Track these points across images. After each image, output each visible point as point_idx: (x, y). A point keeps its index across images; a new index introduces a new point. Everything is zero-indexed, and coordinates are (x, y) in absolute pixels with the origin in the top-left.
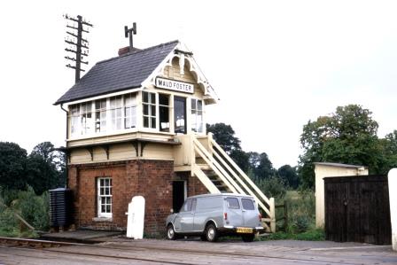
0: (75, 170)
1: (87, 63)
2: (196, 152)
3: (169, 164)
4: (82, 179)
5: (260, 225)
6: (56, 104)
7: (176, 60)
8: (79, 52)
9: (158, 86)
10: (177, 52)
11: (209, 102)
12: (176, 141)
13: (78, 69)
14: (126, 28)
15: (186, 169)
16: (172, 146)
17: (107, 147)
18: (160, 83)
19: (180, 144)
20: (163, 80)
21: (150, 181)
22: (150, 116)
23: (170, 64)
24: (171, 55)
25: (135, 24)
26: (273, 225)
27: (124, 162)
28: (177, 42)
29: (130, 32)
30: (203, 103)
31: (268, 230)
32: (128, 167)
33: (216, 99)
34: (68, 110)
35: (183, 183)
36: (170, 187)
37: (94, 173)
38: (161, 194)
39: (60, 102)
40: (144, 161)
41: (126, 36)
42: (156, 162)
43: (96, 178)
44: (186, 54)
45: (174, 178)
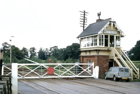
0: (82, 57)
1: (87, 25)
2: (115, 52)
3: (108, 56)
4: (84, 60)
5: (130, 77)
6: (77, 38)
7: (110, 24)
8: (84, 22)
9: (104, 33)
10: (110, 22)
11: (122, 36)
12: (110, 49)
13: (84, 27)
14: (98, 13)
15: (112, 58)
16: (109, 51)
17: (90, 51)
18: (105, 32)
19: (111, 50)
20: (106, 31)
21: (101, 62)
22: (101, 42)
23: (108, 26)
24: (109, 23)
25: (100, 12)
26: (139, 77)
27: (94, 56)
28: (111, 18)
29: (99, 15)
30: (120, 37)
31: (137, 78)
32: (95, 57)
33: (124, 36)
34: (80, 39)
35: (113, 62)
36: (108, 63)
37: (87, 59)
38: (105, 66)
39: (78, 37)
40: (99, 56)
41: (98, 16)
42: (103, 56)
43: (87, 60)
44: (113, 22)
45: (109, 61)
